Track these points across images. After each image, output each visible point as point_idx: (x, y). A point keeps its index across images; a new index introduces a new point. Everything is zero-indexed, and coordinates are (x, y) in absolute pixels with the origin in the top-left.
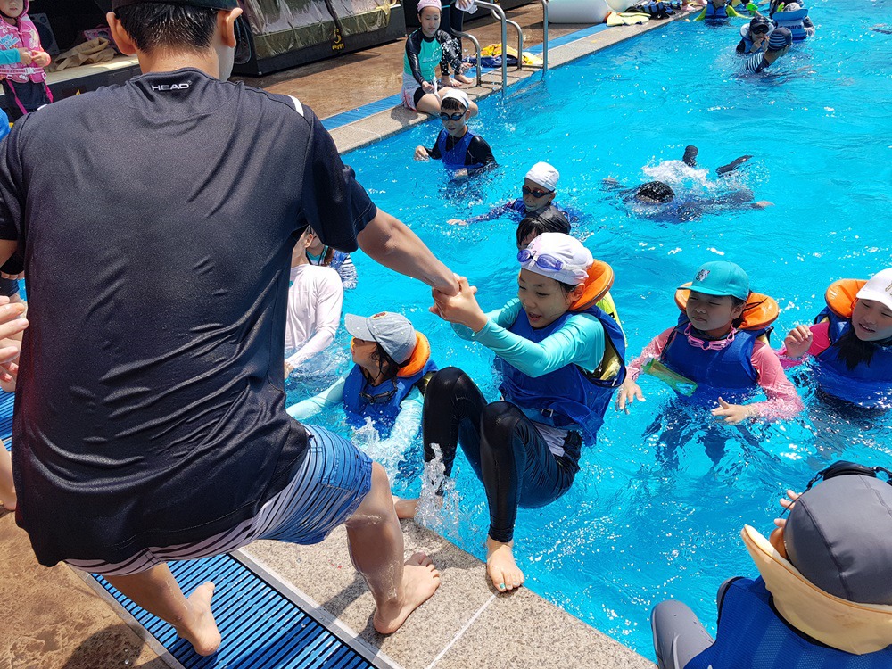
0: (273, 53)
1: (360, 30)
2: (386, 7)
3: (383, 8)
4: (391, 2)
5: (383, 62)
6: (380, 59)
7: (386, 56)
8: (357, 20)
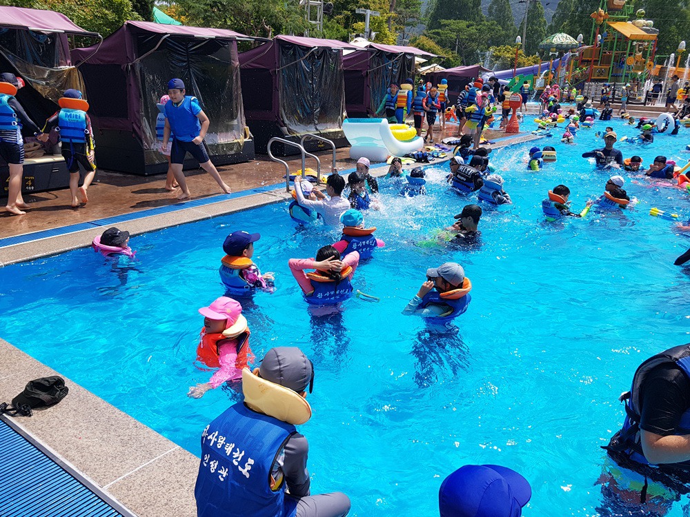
0: (157, 162)
1: (222, 153)
2: (242, 140)
3: (239, 141)
4: (245, 137)
5: (233, 174)
6: (231, 171)
7: (236, 170)
8: (220, 146)
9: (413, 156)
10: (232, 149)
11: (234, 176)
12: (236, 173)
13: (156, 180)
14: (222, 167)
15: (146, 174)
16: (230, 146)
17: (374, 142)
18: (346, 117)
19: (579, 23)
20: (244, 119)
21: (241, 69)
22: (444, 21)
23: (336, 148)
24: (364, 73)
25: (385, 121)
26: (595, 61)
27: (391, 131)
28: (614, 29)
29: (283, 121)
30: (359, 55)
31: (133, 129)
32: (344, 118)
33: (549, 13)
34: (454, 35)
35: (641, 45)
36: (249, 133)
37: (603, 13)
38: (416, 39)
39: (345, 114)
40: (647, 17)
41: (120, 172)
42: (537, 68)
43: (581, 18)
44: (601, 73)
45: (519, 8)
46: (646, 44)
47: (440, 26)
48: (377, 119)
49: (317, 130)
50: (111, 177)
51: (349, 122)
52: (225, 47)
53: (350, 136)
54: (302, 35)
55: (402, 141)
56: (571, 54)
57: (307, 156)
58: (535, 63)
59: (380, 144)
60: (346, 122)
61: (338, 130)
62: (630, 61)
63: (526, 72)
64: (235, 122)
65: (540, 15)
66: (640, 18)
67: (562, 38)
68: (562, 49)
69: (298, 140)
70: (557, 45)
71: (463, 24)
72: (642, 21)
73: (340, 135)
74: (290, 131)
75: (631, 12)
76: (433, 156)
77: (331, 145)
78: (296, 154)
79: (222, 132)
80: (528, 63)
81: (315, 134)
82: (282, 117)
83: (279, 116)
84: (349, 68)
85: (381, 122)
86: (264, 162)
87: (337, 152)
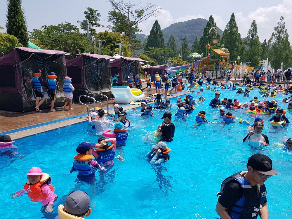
8: (58, 99)
9: (141, 101)
10: (63, 100)
13: (28, 114)
14: (59, 108)
15: (24, 111)
17: (125, 96)
19: (201, 49)
21: (67, 67)
22: (150, 48)
23: (109, 98)
24: (119, 68)
25: (128, 87)
26: (208, 63)
27: (131, 92)
28: (214, 51)
29: (86, 88)
30: (117, 61)
31: (18, 92)
33: (190, 45)
34: (155, 53)
35: (225, 57)
37: (210, 46)
38: (140, 55)
40: (225, 47)
41: (11, 111)
42: (187, 66)
43: (202, 47)
44: (211, 67)
45: (179, 43)
46: (226, 57)
47: (149, 50)
48: (126, 87)
49: (100, 91)
50: (7, 113)
52: (60, 58)
53: (114, 93)
54: (93, 53)
55: (136, 95)
56: (200, 60)
57: (96, 102)
58: (186, 64)
59: (127, 97)
60: (112, 88)
61: (109, 91)
62: (221, 63)
63: (183, 67)
65: (187, 46)
66: (223, 48)
67: (195, 55)
68: (196, 59)
69: (92, 95)
70: (194, 57)
71: (158, 49)
72: (224, 49)
73: (110, 93)
74: (89, 92)
75: (220, 45)
76: (149, 101)
77: (106, 98)
78: (92, 101)
80: (184, 64)
81: (100, 93)
82: (85, 86)
83: (84, 86)
84: (113, 66)
85: (127, 88)
86: (78, 105)
87: (109, 100)
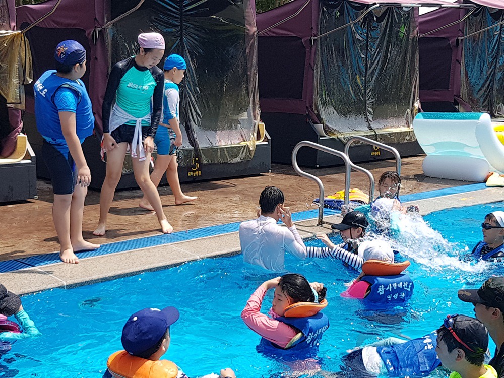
1: (220, 160)
2: (252, 143)
3: (249, 143)
4: (258, 138)
5: (235, 193)
6: (234, 189)
7: (241, 188)
8: (219, 150)
10: (236, 156)
11: (237, 197)
12: (240, 192)
14: (219, 182)
16: (234, 151)
18: (419, 111)
20: (258, 111)
21: (259, 37)
23: (402, 158)
24: (452, 42)
25: (486, 116)
27: (495, 135)
29: (318, 116)
32: (415, 111)
36: (264, 132)
39: (417, 105)
48: (474, 114)
49: (370, 128)
51: (425, 118)
53: (424, 140)
59: (475, 153)
60: (420, 118)
61: (404, 129)
64: (245, 116)
69: (339, 144)
73: (408, 138)
74: (327, 130)
77: (392, 154)
78: (338, 165)
79: (223, 129)
81: (367, 136)
82: (317, 109)
83: (311, 107)
84: (427, 35)
85: (478, 118)
86: (284, 176)
87: (402, 164)
